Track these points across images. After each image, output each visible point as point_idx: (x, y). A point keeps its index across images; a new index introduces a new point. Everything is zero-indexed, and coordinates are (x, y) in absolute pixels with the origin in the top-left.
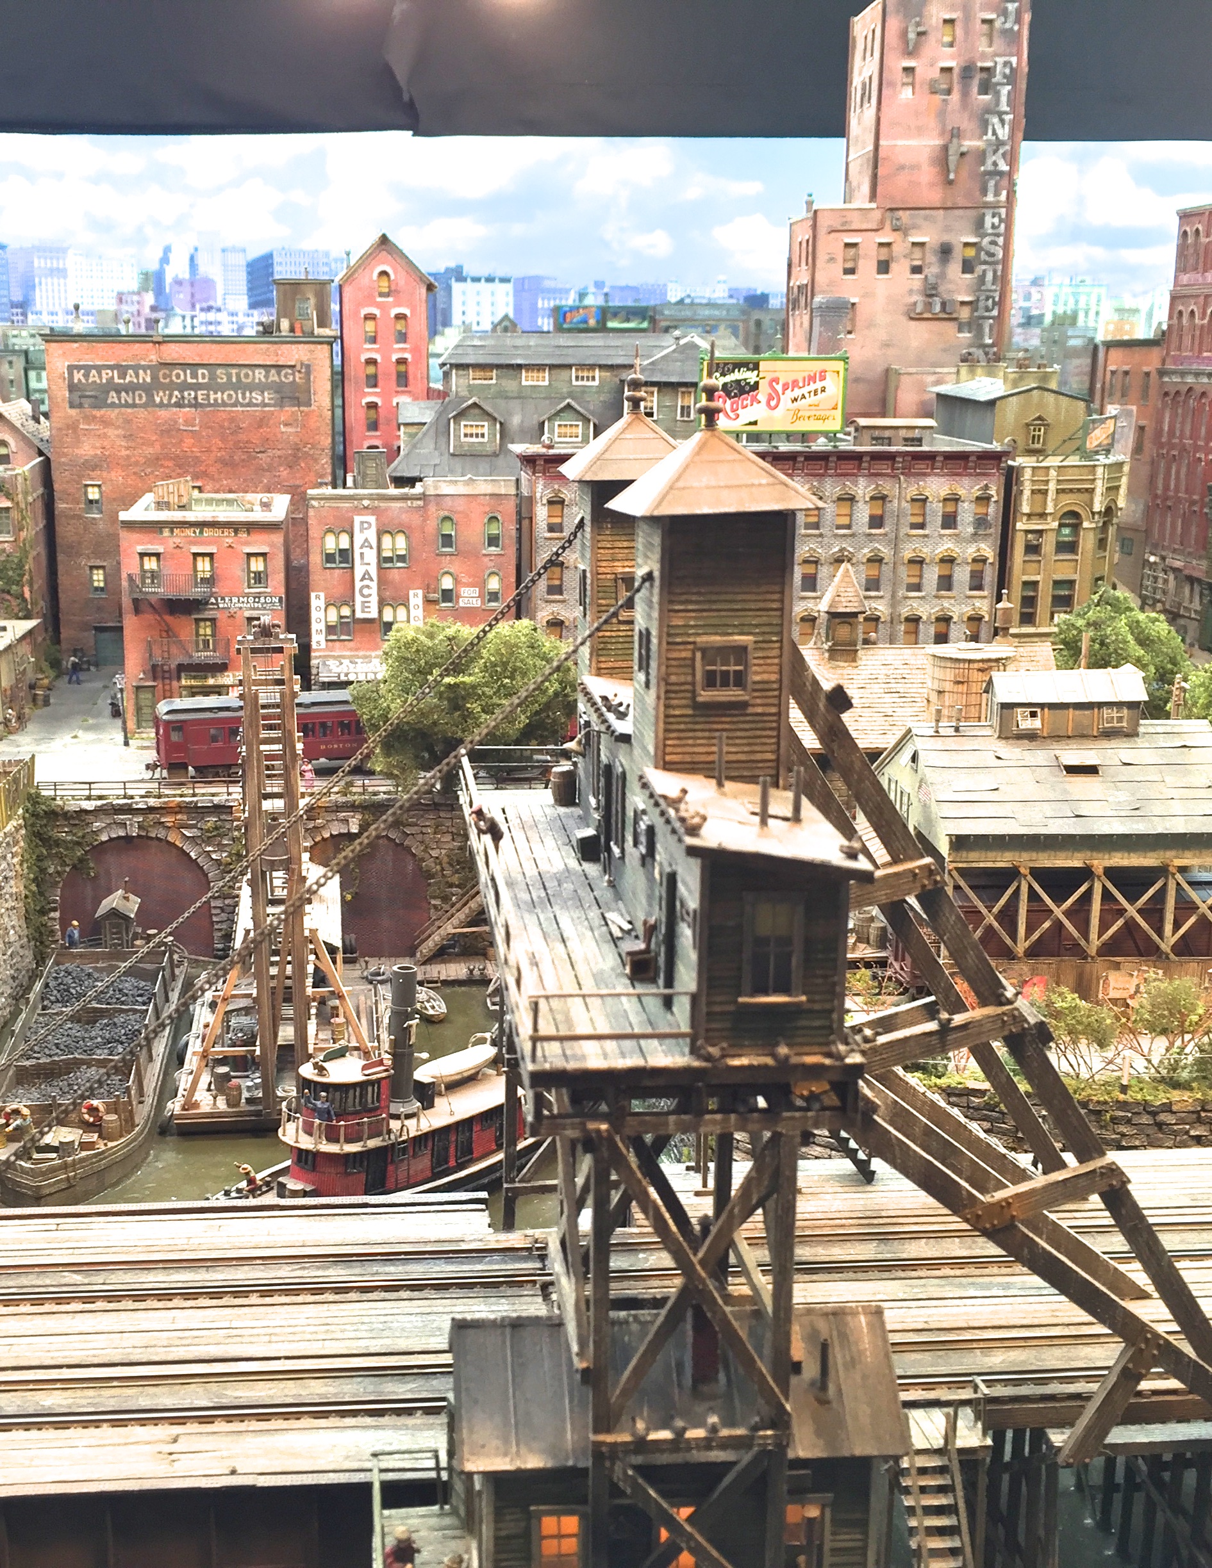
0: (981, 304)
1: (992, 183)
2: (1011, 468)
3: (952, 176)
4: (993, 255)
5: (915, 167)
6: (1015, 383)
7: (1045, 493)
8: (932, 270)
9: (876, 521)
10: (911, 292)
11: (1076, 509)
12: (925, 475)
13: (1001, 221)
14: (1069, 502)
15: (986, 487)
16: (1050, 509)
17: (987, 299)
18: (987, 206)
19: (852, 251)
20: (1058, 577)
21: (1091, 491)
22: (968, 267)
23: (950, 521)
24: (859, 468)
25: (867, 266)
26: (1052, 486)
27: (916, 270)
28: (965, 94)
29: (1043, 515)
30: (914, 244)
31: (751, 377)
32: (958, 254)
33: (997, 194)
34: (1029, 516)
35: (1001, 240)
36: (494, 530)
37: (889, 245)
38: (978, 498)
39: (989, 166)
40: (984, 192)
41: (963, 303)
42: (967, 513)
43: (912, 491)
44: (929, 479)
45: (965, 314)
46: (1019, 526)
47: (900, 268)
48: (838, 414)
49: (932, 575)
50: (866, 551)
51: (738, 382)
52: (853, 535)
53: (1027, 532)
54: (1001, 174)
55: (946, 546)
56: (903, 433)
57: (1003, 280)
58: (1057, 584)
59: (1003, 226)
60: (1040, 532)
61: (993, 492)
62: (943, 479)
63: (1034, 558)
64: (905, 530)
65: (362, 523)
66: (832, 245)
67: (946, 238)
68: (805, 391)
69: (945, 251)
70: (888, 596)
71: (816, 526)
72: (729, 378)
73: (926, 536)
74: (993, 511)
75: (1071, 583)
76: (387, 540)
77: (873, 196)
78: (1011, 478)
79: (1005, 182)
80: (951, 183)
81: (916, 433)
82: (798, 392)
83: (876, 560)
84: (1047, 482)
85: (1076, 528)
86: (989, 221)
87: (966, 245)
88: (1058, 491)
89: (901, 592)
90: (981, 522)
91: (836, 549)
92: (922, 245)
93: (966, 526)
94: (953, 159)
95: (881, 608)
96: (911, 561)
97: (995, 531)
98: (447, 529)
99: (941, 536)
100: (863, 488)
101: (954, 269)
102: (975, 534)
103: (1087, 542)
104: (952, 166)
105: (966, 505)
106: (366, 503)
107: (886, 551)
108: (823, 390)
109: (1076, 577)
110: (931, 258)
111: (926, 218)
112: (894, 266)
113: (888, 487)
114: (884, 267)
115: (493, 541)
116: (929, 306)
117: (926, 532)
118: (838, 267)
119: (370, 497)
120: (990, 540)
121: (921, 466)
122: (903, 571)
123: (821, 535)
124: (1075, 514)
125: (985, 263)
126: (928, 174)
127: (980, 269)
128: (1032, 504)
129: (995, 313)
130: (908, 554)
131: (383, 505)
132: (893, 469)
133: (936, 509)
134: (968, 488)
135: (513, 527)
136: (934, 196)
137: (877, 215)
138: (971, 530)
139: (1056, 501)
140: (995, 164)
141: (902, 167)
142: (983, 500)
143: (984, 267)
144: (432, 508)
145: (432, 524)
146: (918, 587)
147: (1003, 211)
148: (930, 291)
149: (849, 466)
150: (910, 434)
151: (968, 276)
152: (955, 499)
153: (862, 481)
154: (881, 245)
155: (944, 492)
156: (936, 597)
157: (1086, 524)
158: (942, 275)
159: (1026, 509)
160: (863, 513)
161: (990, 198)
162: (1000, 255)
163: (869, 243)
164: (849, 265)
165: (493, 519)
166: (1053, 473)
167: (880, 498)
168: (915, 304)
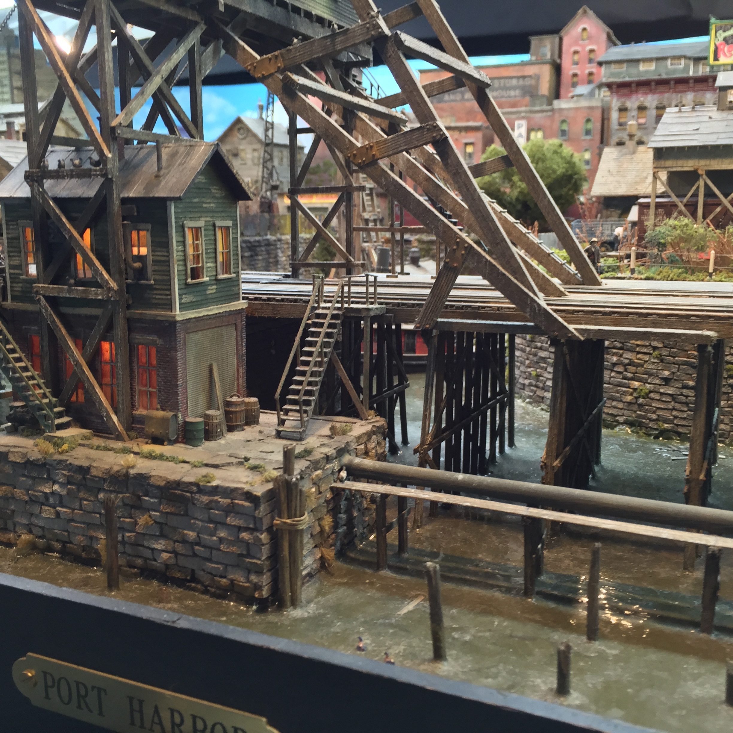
36: (590, 126)
65: (519, 124)
72: (726, 34)
76: (533, 135)
98: (565, 127)
106: (523, 114)
115: (588, 132)
119: (526, 112)
131: (532, 115)
135: (598, 125)
144: (557, 116)
145: (556, 124)
165: (588, 120)
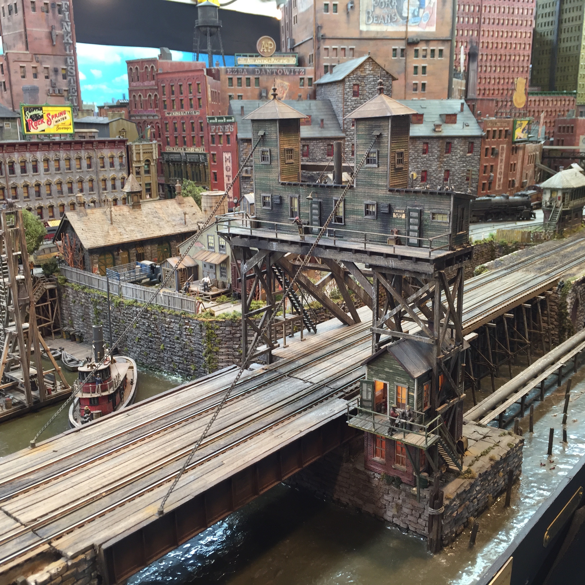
0: (71, 91)
1: (68, 47)
2: (128, 146)
3: (55, 43)
4: (72, 73)
5: (40, 39)
6: (112, 117)
7: (139, 153)
8: (53, 77)
9: (89, 166)
10: (46, 85)
11: (149, 159)
12: (102, 149)
13: (73, 61)
14: (147, 156)
15: (122, 152)
16: (142, 159)
17: (73, 89)
18: (67, 55)
19: (23, 69)
20: (146, 182)
21: (152, 153)
22: (64, 77)
23: (112, 165)
24: (82, 147)
25: (29, 75)
26: (141, 151)
27: (47, 77)
28: (54, 14)
29: (139, 161)
30: (45, 68)
31: (40, 113)
32: (61, 72)
33: (70, 51)
34: (136, 161)
35: (74, 68)
37: (35, 68)
38: (120, 156)
39: (65, 41)
40: (66, 50)
41: (65, 90)
42: (117, 161)
43: (99, 155)
44: (104, 150)
45: (65, 94)
46: (134, 165)
47: (41, 76)
48: (71, 127)
49: (109, 184)
50: (88, 177)
51: (36, 115)
52: (82, 172)
53: (136, 167)
54: (70, 44)
55: (112, 174)
56: (88, 134)
57: (77, 82)
58: (146, 184)
59: (74, 63)
60: (139, 167)
61: (124, 154)
62: (108, 150)
63: (139, 176)
64: (99, 169)
66: (15, 67)
67: (56, 66)
68: (60, 118)
69: (56, 71)
70: (97, 193)
71: (70, 169)
72: (32, 113)
73: (105, 171)
74: (124, 160)
75: (150, 184)
77: (27, 49)
78: (128, 149)
79: (72, 47)
80: (54, 46)
81: (93, 134)
82: (57, 119)
83: (91, 181)
84: (139, 150)
85: (149, 165)
86: (69, 61)
87: (63, 69)
88: (144, 153)
89: (101, 191)
90: (121, 165)
91: (78, 177)
92: (47, 68)
93: (117, 167)
94: (54, 37)
95: (95, 197)
96: (103, 180)
97: (126, 167)
99: (110, 170)
100: (83, 154)
101: (60, 78)
102: (121, 169)
103: (153, 170)
104: (54, 39)
105: (116, 159)
107: (94, 177)
108: (66, 118)
109: (151, 182)
110: (52, 73)
111: (47, 58)
112: (39, 76)
113: (92, 153)
114: (35, 76)
116: (54, 91)
117: (106, 169)
118: (19, 75)
120: (125, 171)
121: (101, 145)
122: (101, 184)
123: (72, 172)
124: (148, 161)
125: (70, 76)
126: (45, 42)
127: (69, 78)
128: (136, 157)
129: (76, 94)
130: (101, 177)
132: (92, 146)
133: (107, 161)
134: (116, 153)
136: (49, 50)
137: (30, 56)
138: (119, 168)
139: (143, 156)
140: (67, 40)
141: (36, 39)
142: (121, 157)
143: (70, 77)
146: (105, 189)
147: (73, 57)
148: (53, 86)
149: (78, 146)
150: (91, 135)
151: (65, 80)
152: (112, 157)
153: (83, 152)
154: (33, 67)
155: (109, 155)
156: (112, 192)
157: (152, 164)
158: (56, 79)
159: (135, 159)
160: (85, 163)
161: (68, 52)
162: (74, 73)
163: (29, 66)
164: (22, 75)
166: (141, 147)
167: (90, 158)
168: (49, 90)
